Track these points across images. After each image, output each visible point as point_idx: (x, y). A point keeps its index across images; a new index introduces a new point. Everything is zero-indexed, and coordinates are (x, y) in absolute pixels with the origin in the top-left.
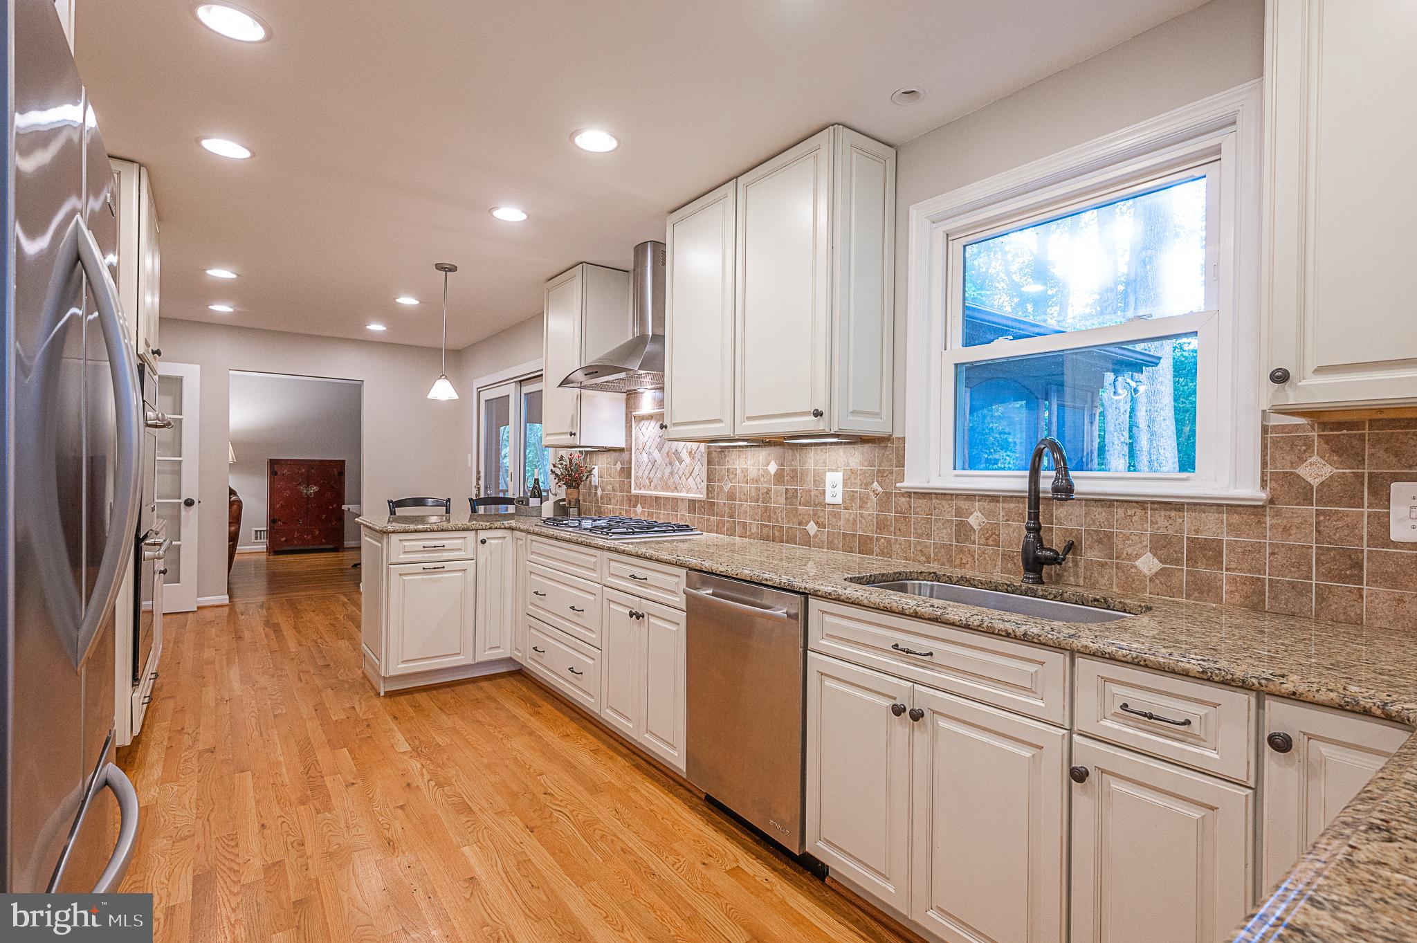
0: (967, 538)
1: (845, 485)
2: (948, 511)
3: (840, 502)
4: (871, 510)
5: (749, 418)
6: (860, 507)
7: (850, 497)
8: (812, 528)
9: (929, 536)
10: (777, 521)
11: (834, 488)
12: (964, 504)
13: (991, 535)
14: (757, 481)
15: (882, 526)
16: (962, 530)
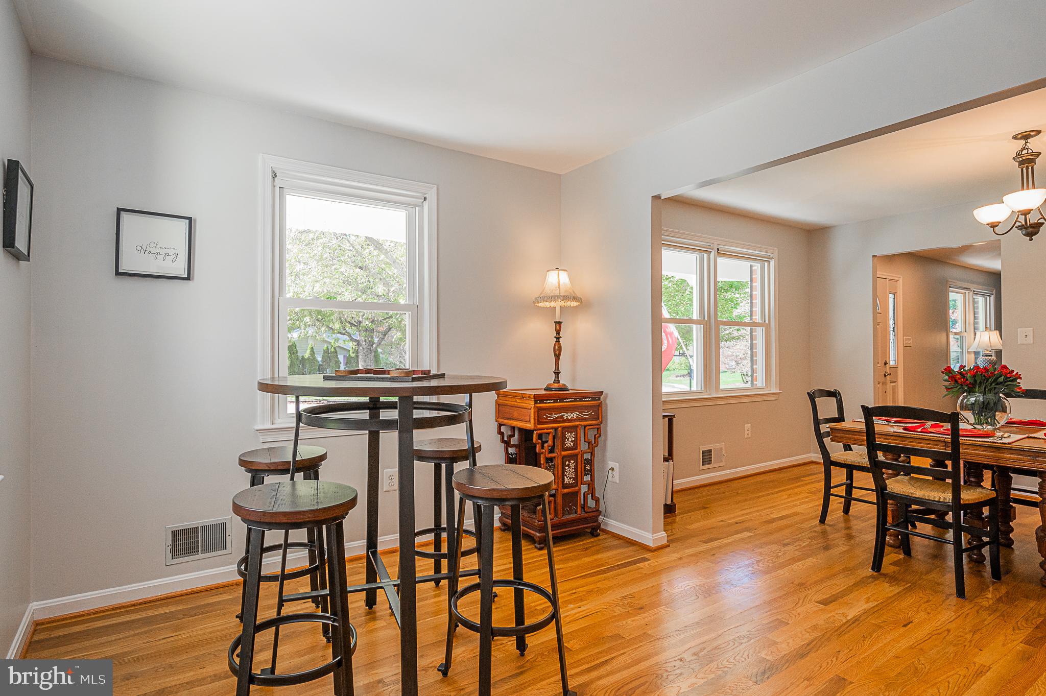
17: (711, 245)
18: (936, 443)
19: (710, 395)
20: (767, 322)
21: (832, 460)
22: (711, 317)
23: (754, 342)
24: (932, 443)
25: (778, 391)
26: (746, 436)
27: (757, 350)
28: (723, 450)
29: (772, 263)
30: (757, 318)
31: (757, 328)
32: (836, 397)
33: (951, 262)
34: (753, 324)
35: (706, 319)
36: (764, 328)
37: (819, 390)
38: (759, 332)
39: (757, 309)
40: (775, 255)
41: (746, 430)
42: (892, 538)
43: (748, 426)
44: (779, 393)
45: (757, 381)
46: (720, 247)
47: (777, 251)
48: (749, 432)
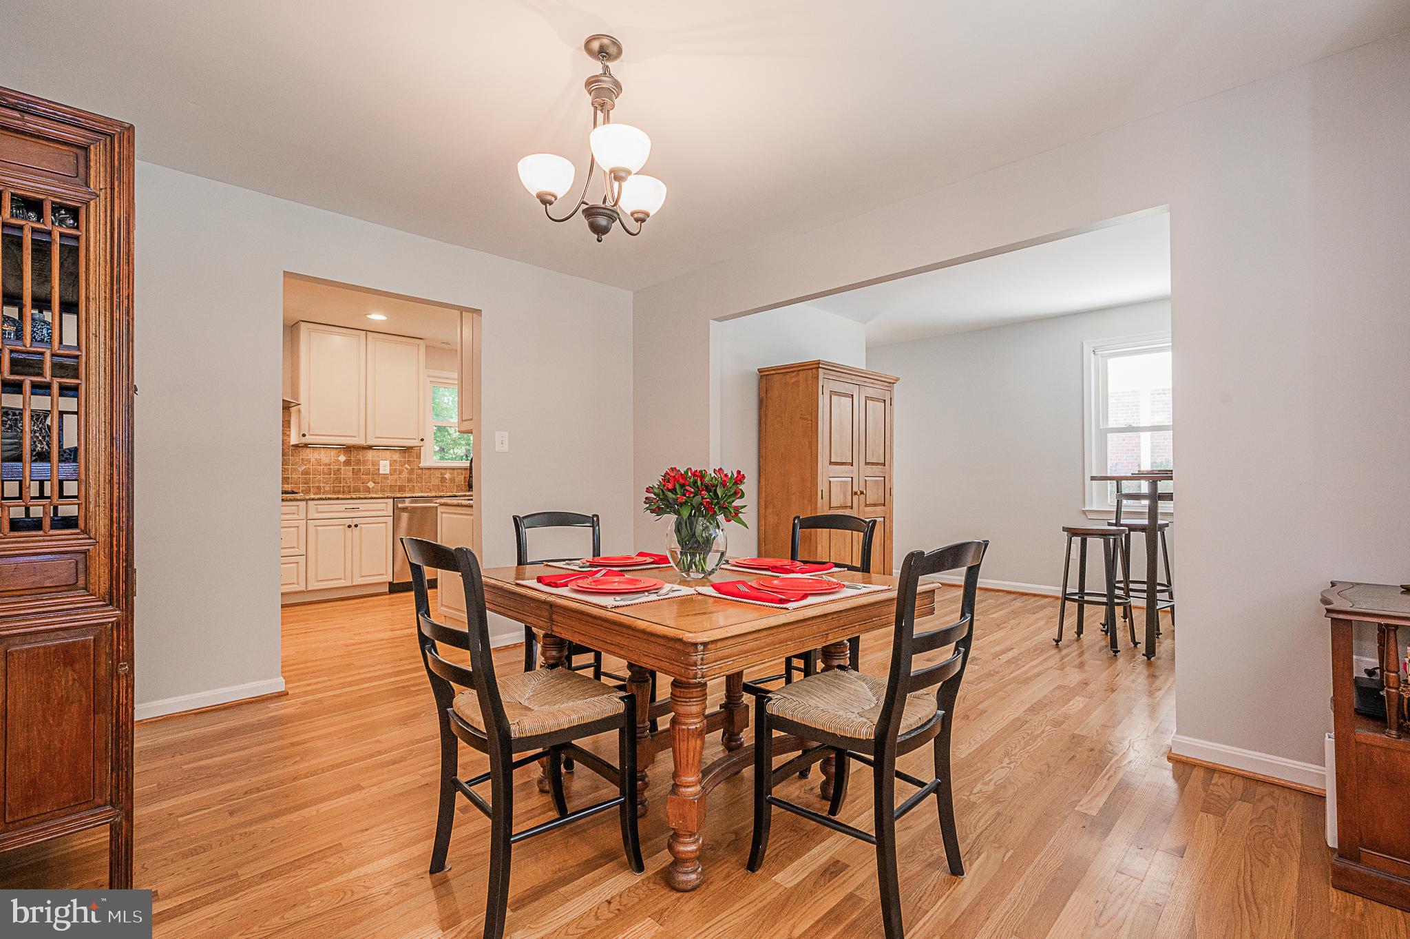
0: (445, 482)
1: (391, 466)
2: (438, 474)
3: (388, 472)
4: (405, 475)
5: (376, 438)
6: (399, 474)
7: (393, 472)
8: (371, 485)
9: (430, 482)
10: (346, 483)
11: (385, 467)
12: (443, 471)
13: (453, 480)
14: (329, 465)
15: (410, 480)
16: (443, 480)
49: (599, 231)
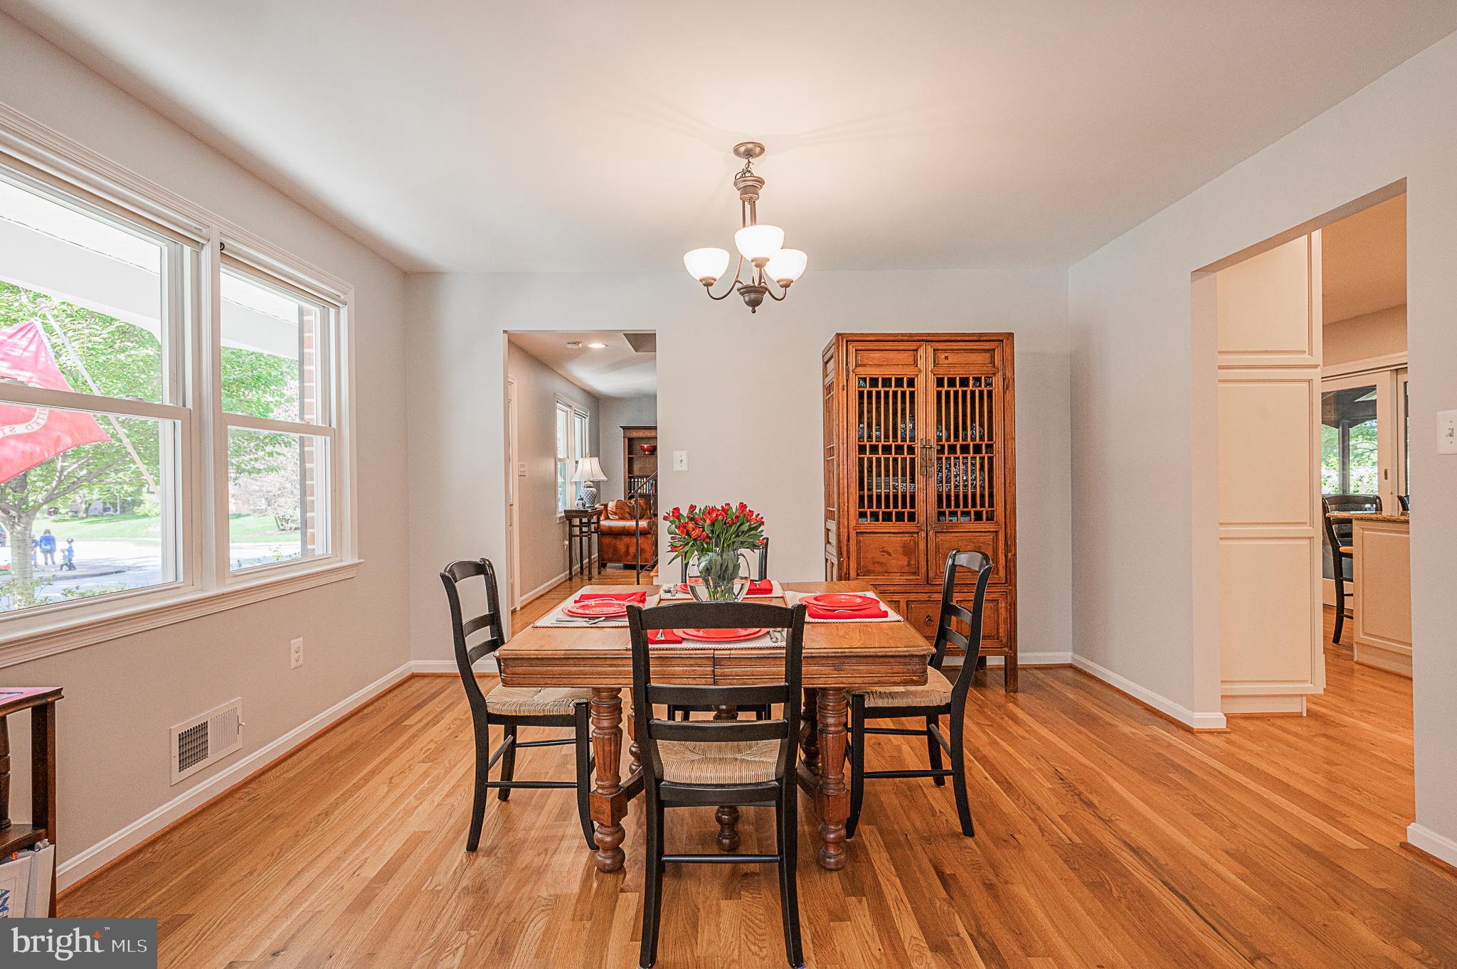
17: (204, 230)
18: (699, 661)
19: (202, 590)
20: (334, 425)
21: (490, 710)
22: (205, 402)
23: (308, 466)
24: (692, 662)
25: (357, 561)
26: (293, 664)
27: (314, 482)
28: (239, 713)
29: (344, 312)
30: (315, 418)
31: (314, 436)
32: (486, 574)
33: (559, 372)
34: (306, 429)
35: (189, 405)
36: (328, 439)
37: (462, 565)
38: (319, 447)
39: (315, 400)
40: (350, 297)
41: (293, 651)
42: (609, 853)
43: (297, 642)
44: (361, 563)
45: (313, 543)
46: (226, 241)
47: (353, 290)
48: (301, 654)
49: (754, 304)
